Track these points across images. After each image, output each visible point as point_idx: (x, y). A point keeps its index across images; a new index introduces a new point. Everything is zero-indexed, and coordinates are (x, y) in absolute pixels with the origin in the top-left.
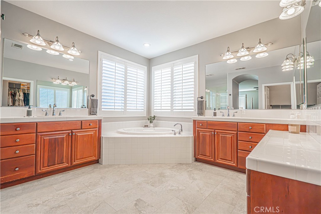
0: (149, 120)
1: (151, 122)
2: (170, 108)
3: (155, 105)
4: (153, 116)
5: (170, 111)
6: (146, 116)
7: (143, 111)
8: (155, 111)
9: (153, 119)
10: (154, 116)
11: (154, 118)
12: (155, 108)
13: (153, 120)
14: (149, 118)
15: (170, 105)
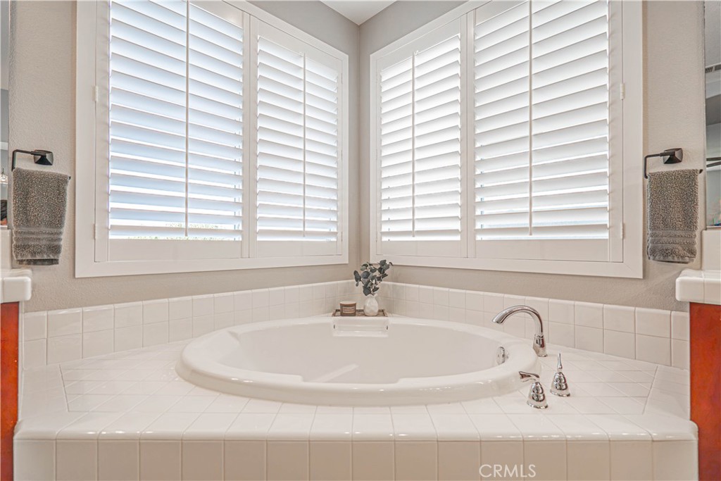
0: (358, 279)
1: (368, 290)
2: (457, 225)
3: (385, 218)
4: (375, 260)
5: (458, 238)
6: (347, 262)
7: (334, 239)
8: (385, 239)
9: (377, 274)
10: (383, 263)
11: (381, 270)
12: (385, 228)
13: (379, 279)
14: (360, 273)
15: (457, 213)
